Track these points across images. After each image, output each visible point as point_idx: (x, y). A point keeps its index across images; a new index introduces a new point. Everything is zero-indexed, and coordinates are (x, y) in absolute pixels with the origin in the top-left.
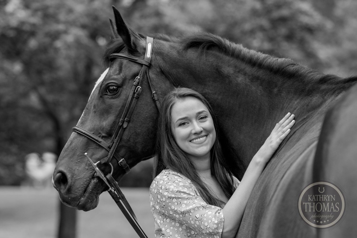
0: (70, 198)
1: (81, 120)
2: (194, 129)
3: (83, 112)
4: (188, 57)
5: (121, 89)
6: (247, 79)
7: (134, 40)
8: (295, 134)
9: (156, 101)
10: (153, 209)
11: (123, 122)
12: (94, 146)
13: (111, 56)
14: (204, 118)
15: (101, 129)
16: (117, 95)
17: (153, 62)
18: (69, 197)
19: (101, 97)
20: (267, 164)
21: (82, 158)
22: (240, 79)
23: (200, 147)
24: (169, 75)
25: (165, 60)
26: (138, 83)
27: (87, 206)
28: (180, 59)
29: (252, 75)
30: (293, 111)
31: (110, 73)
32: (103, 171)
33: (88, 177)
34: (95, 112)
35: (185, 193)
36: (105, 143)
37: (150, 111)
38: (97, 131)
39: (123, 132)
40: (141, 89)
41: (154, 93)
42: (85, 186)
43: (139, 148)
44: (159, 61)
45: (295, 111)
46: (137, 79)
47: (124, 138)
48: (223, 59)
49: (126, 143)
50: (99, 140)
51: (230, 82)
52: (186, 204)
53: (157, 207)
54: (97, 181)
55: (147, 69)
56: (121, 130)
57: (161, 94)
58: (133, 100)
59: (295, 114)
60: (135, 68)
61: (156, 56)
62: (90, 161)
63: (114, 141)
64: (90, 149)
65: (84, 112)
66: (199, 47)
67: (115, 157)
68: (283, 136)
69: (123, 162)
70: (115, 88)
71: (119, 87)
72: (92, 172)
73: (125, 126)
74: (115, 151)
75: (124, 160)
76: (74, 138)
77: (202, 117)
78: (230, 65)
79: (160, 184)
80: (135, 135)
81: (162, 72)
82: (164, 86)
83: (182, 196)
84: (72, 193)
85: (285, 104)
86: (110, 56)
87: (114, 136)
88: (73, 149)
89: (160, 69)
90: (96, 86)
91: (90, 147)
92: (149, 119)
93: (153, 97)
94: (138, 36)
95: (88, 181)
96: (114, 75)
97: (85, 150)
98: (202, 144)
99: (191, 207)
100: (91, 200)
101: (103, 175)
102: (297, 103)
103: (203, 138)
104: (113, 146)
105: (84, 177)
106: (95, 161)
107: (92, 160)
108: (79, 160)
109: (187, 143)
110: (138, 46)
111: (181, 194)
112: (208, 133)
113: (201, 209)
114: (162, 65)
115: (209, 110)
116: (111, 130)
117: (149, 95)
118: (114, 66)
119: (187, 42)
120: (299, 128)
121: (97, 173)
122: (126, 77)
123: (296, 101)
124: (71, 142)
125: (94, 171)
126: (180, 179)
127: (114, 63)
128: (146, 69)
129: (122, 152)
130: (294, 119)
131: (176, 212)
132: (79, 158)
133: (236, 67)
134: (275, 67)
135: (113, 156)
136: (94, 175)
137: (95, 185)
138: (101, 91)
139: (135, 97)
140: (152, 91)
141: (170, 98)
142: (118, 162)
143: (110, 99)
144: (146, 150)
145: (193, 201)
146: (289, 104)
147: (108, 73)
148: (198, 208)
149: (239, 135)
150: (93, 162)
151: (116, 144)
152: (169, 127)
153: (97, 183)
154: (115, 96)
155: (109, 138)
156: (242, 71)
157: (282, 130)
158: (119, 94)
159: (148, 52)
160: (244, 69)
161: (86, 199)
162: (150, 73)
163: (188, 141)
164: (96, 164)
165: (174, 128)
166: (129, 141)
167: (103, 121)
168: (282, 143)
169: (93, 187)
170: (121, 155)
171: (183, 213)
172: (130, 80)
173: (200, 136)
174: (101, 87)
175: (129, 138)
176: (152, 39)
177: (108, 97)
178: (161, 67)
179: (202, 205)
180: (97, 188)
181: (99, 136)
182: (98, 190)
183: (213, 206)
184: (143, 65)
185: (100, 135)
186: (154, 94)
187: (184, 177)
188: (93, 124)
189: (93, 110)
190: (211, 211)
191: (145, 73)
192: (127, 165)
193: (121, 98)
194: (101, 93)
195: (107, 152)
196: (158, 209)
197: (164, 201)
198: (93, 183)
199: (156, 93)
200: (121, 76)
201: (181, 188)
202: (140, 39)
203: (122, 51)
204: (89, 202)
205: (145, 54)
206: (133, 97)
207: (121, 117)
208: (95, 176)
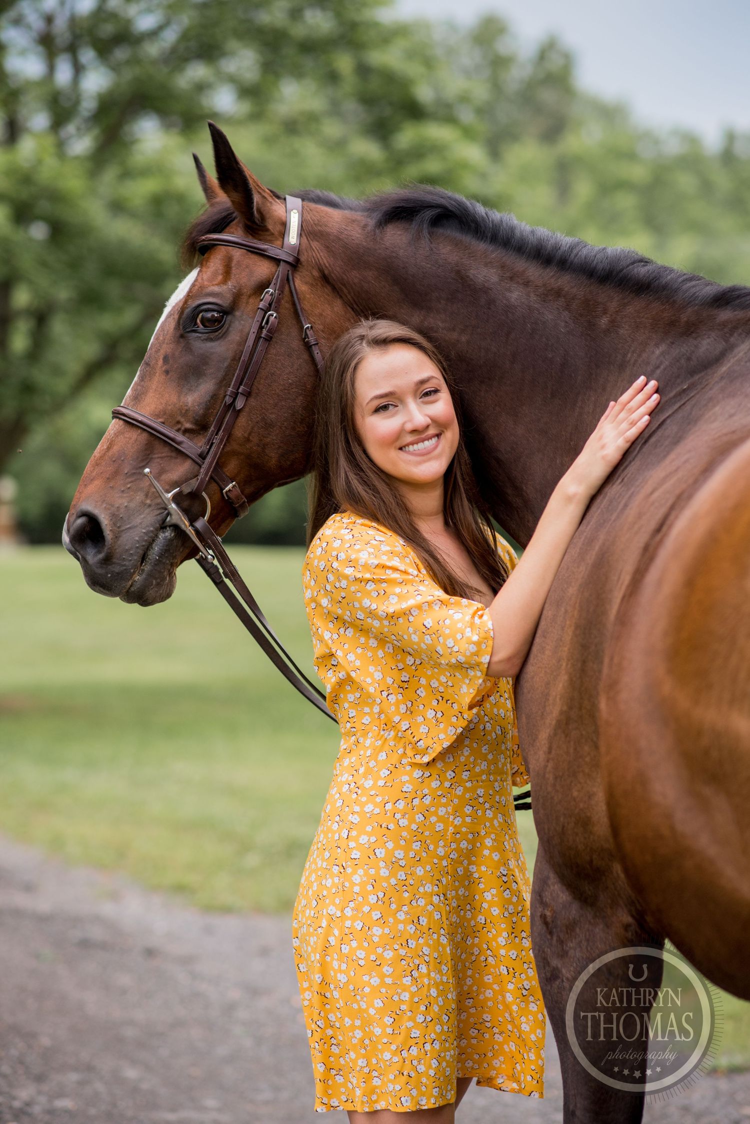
0: (109, 575)
1: (134, 390)
2: (411, 420)
3: (138, 373)
4: (388, 244)
5: (229, 318)
6: (532, 295)
7: (260, 203)
8: (664, 427)
9: (313, 347)
10: (313, 605)
11: (235, 396)
12: (166, 451)
13: (204, 240)
14: (432, 394)
15: (181, 412)
16: (220, 333)
17: (304, 255)
18: (107, 573)
19: (182, 336)
20: (593, 499)
21: (136, 480)
22: (515, 295)
23: (424, 462)
24: (342, 284)
25: (332, 251)
26: (270, 305)
27: (148, 593)
28: (368, 248)
29: (544, 285)
30: (653, 372)
31: (202, 279)
32: (186, 511)
33: (152, 525)
34: (167, 372)
35: (395, 569)
36: (192, 446)
37: (297, 370)
38: (171, 418)
39: (236, 420)
40: (275, 317)
41: (308, 328)
42: (144, 543)
43: (273, 458)
44: (318, 254)
45: (658, 371)
46: (267, 295)
47: (237, 433)
48: (471, 247)
49: (241, 445)
50: (177, 438)
51: (491, 302)
52: (400, 597)
53: (325, 602)
54: (173, 535)
55: (290, 272)
56: (229, 415)
57: (323, 331)
58: (257, 344)
59: (657, 380)
60: (263, 269)
61: (311, 242)
62: (156, 487)
63: (214, 441)
64: (155, 458)
65: (140, 373)
66: (412, 220)
67: (217, 477)
68: (633, 432)
69: (234, 489)
70: (216, 315)
71: (226, 312)
72: (160, 514)
73: (239, 404)
74: (216, 465)
75: (237, 485)
76: (117, 435)
77: (429, 391)
78: (490, 262)
79: (334, 549)
80: (262, 427)
81: (325, 279)
82: (329, 313)
83: (388, 577)
84: (114, 563)
85: (629, 355)
86: (201, 241)
87: (212, 428)
88: (114, 459)
89: (321, 271)
90: (166, 311)
91: (155, 454)
92: (297, 390)
93: (305, 338)
94: (268, 194)
95: (151, 534)
96: (213, 285)
97: (142, 461)
98: (429, 456)
99: (411, 602)
100: (159, 580)
101: (186, 522)
102: (662, 353)
103: (430, 440)
104: (211, 452)
105: (141, 523)
106: (167, 487)
107: (161, 486)
108: (129, 486)
109: (394, 454)
110: (268, 216)
111: (387, 571)
112: (443, 429)
113: (437, 608)
114: (325, 261)
115: (444, 373)
116: (205, 415)
117: (294, 332)
118: (212, 264)
119: (384, 208)
120: (673, 413)
121: (173, 517)
122: (240, 289)
123: (658, 347)
124: (110, 444)
125: (167, 511)
126: (381, 536)
127: (212, 257)
128: (288, 271)
129: (232, 466)
130: (657, 391)
131: (372, 614)
132: (130, 480)
133: (503, 267)
134: (600, 267)
135: (211, 478)
136: (164, 521)
137: (167, 545)
138: (181, 322)
139: (263, 336)
140: (303, 322)
141: (350, 345)
142: (222, 490)
143: (203, 340)
144: (289, 463)
145: (415, 588)
146: (639, 356)
147: (196, 280)
148: (430, 604)
149: (513, 426)
150: (163, 491)
151: (219, 447)
152: (349, 415)
153: (171, 540)
154: (217, 333)
155: (200, 434)
156: (518, 277)
157: (629, 418)
158: (224, 329)
159: (291, 232)
160: (524, 271)
161: (146, 579)
162: (297, 281)
163: (395, 448)
164: (170, 495)
165: (363, 417)
166: (248, 440)
167: (186, 394)
168: (631, 449)
169: (162, 550)
170: (228, 474)
171: (392, 617)
172: (249, 297)
173: (423, 436)
174: (182, 312)
175: (250, 434)
176: (299, 201)
177: (197, 337)
178: (324, 267)
179: (439, 598)
180: (171, 551)
181: (176, 428)
182: (174, 557)
183: (464, 600)
184: (281, 262)
185: (179, 426)
186: (308, 331)
187: (389, 533)
188: (162, 401)
189: (162, 367)
190: (460, 611)
191: (286, 282)
192: (243, 497)
193: (230, 339)
194: (181, 327)
195: (197, 467)
196: (325, 605)
197: (344, 586)
198: (163, 539)
199: (312, 327)
200: (230, 287)
201: (385, 558)
202: (273, 202)
203: (228, 228)
204: (152, 585)
205: (284, 236)
206: (258, 338)
207: (230, 385)
208: (168, 524)
